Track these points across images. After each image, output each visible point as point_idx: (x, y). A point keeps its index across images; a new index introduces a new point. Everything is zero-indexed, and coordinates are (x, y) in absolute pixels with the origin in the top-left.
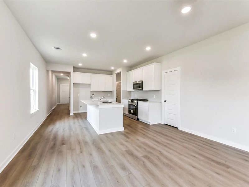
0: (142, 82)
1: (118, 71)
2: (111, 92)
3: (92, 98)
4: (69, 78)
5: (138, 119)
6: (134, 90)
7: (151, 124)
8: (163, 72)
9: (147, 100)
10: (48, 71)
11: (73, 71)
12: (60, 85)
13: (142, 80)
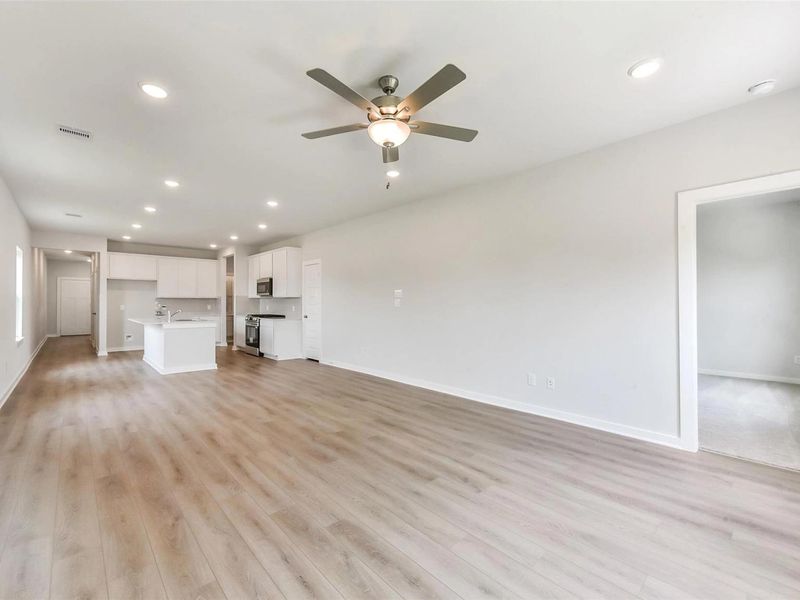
0: (271, 280)
1: (229, 252)
2: (215, 300)
3: (160, 314)
4: (89, 261)
5: (261, 355)
6: (258, 297)
7: (279, 359)
8: (304, 263)
9: (284, 317)
10: (33, 249)
11: (108, 250)
12: (59, 279)
13: (270, 276)
